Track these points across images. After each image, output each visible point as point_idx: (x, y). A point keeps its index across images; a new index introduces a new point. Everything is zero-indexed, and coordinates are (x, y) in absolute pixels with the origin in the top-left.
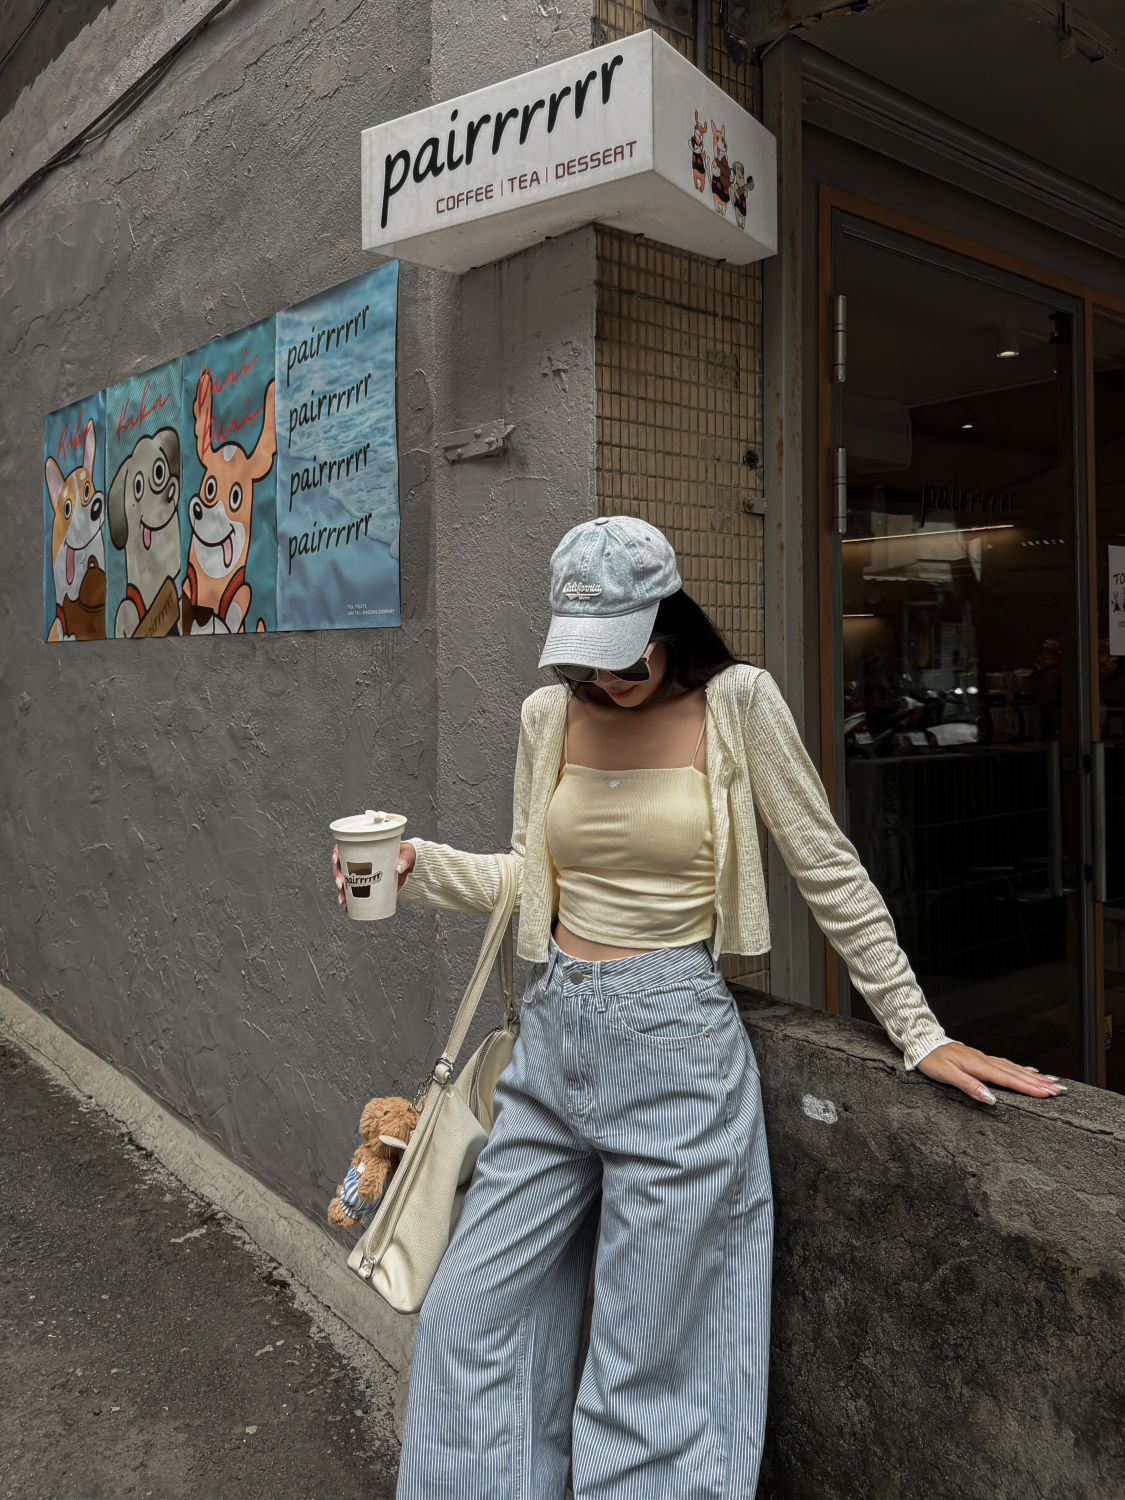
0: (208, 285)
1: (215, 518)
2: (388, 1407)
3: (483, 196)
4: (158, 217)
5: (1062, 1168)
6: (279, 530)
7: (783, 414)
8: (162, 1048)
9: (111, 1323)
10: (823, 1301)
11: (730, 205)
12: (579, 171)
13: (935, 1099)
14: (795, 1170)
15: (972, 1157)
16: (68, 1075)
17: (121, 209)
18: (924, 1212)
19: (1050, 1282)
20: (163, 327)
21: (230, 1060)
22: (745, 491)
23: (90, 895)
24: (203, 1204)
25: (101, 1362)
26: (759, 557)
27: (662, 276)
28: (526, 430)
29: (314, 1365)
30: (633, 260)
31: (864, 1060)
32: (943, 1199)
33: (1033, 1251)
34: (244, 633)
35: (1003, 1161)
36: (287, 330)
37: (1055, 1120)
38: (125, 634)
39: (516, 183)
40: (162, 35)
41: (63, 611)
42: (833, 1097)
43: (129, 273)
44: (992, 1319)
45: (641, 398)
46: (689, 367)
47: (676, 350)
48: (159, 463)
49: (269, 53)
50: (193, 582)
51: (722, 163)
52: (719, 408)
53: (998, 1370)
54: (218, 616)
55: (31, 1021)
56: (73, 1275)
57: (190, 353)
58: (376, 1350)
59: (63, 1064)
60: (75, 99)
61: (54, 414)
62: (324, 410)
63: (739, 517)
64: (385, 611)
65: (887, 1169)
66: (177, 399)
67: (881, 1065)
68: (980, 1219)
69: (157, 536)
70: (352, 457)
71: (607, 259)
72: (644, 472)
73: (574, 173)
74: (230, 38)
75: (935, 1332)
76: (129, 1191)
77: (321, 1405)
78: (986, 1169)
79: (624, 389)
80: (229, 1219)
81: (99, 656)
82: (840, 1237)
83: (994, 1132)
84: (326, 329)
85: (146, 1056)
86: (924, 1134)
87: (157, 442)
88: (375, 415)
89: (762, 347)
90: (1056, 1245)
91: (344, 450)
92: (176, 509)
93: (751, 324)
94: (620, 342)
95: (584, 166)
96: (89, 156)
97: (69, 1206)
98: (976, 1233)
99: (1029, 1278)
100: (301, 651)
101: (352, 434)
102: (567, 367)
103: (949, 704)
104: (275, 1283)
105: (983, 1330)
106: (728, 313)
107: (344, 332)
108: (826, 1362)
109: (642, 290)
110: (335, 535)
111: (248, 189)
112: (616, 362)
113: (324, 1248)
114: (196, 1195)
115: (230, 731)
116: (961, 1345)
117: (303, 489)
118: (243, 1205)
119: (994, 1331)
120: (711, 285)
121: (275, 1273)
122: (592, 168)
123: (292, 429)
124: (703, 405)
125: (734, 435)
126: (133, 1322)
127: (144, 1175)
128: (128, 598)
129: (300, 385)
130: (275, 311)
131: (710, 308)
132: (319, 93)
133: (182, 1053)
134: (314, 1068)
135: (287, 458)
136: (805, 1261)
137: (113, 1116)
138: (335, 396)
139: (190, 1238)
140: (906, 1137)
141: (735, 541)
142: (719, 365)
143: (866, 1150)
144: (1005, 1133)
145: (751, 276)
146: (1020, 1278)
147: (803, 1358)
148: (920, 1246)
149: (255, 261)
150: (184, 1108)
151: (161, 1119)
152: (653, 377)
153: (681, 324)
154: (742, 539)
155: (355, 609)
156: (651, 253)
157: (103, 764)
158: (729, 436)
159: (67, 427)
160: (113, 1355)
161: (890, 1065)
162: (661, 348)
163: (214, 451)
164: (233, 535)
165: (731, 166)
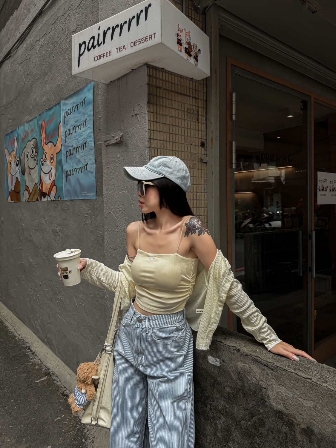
0: (44, 94)
1: (47, 165)
2: (93, 438)
3: (108, 55)
4: (31, 74)
5: (294, 389)
6: (63, 168)
7: (213, 129)
8: (38, 322)
9: (13, 410)
10: (217, 423)
12: (138, 44)
13: (253, 361)
14: (206, 380)
15: (264, 382)
16: (14, 328)
17: (21, 72)
18: (249, 399)
19: (290, 428)
20: (33, 107)
21: (55, 327)
22: (201, 155)
23: (20, 276)
24: (47, 369)
25: (7, 424)
26: (205, 176)
27: (171, 82)
28: (127, 134)
29: (72, 424)
30: (161, 77)
31: (229, 346)
32: (255, 395)
33: (284, 416)
34: (55, 200)
35: (275, 385)
36: (64, 106)
37: (292, 373)
38: (26, 200)
39: (118, 49)
40: (30, 16)
41: (10, 193)
42: (218, 357)
43: (24, 91)
44: (270, 437)
45: (164, 124)
46: (181, 114)
47: (177, 108)
48: (33, 149)
49: (58, 19)
50: (42, 185)
51: (189, 44)
52: (192, 127)
54: (48, 195)
55: (6, 312)
56: (4, 394)
57: (40, 115)
59: (13, 325)
60: (9, 39)
61: (7, 135)
62: (74, 131)
63: (199, 163)
64: (92, 194)
65: (237, 383)
66: (37, 129)
67: (235, 348)
68: (267, 403)
69: (33, 171)
70: (82, 145)
71: (151, 76)
72: (166, 148)
73: (136, 45)
74: (48, 16)
75: (252, 438)
76: (26, 365)
77: (72, 438)
78: (269, 387)
79: (158, 121)
80: (53, 374)
81: (20, 207)
82: (222, 404)
83: (271, 374)
84: (75, 105)
85: (35, 324)
86: (249, 373)
87: (32, 143)
88: (88, 132)
89: (206, 108)
90: (292, 416)
91: (80, 143)
92: (37, 163)
93: (202, 100)
94: (156, 105)
96: (13, 56)
97: (7, 370)
98: (265, 408)
99: (283, 425)
100: (70, 206)
101: (82, 138)
102: (139, 113)
104: (64, 395)
105: (267, 440)
106: (194, 96)
107: (79, 106)
108: (218, 443)
109: (164, 87)
110: (78, 170)
111: (54, 63)
112: (155, 111)
114: (45, 366)
115: (52, 230)
116: (260, 444)
117: (69, 156)
118: (58, 370)
119: (271, 441)
120: (188, 86)
121: (65, 392)
122: (142, 43)
123: (66, 137)
124: (186, 126)
125: (197, 137)
126: (19, 409)
127: (31, 360)
128: (26, 190)
129: (68, 123)
130: (61, 100)
131: (188, 94)
132: (72, 31)
133: (43, 324)
135: (65, 146)
136: (211, 410)
137: (25, 341)
138: (77, 126)
139: (41, 381)
140: (243, 373)
141: (197, 171)
142: (192, 113)
143: (230, 376)
144: (275, 375)
145: (202, 84)
146: (280, 425)
147: (211, 441)
148: (247, 410)
149: (56, 85)
150: (44, 339)
151: (38, 342)
152: (168, 117)
153: (178, 99)
154: (200, 170)
155: (84, 193)
156: (167, 75)
157: (21, 239)
158: (195, 137)
159: (10, 139)
160: (11, 421)
161: (238, 349)
162: (171, 107)
163: (46, 144)
164: (51, 170)
165: (192, 45)
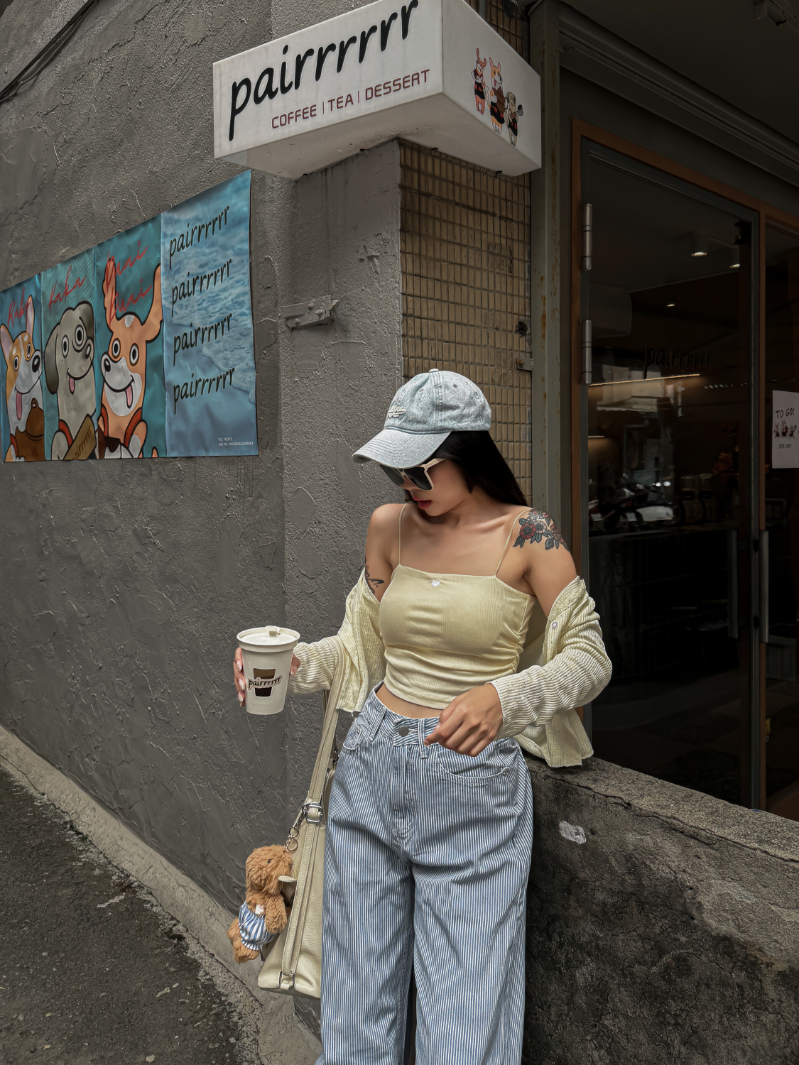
0: (111, 193)
1: (120, 370)
2: (254, 1034)
3: (308, 115)
4: (75, 141)
5: (760, 887)
6: (167, 379)
7: (546, 294)
8: (94, 760)
9: (49, 975)
10: (575, 976)
11: (505, 126)
12: (384, 94)
13: (663, 829)
14: (554, 877)
15: (690, 874)
16: (28, 778)
17: (47, 135)
18: (652, 914)
19: (750, 973)
20: (80, 225)
21: (142, 770)
22: (518, 353)
23: (41, 647)
24: (123, 875)
25: (39, 1008)
26: (528, 404)
27: (453, 182)
28: (348, 304)
29: (200, 1003)
30: (430, 169)
31: (607, 796)
32: (667, 905)
33: (737, 948)
34: (143, 458)
35: (714, 879)
36: (170, 226)
37: (755, 849)
38: (58, 457)
39: (335, 103)
41: (16, 439)
42: (582, 823)
43: (55, 184)
44: (704, 997)
45: (437, 280)
46: (475, 256)
47: (464, 242)
48: (79, 329)
49: (152, 11)
50: (105, 419)
51: (498, 93)
52: (498, 288)
53: (708, 1036)
54: (124, 445)
55: (2, 737)
56: (21, 937)
57: (100, 245)
58: (247, 988)
59: (24, 769)
60: (13, 50)
61: (4, 291)
62: (197, 288)
63: (513, 372)
64: (246, 444)
65: (623, 881)
66: (91, 280)
67: (620, 801)
68: (696, 922)
69: (79, 384)
70: (219, 324)
71: (408, 168)
72: (440, 338)
73: (381, 95)
75: (660, 1004)
76: (68, 867)
77: (204, 1035)
78: (701, 884)
79: (424, 273)
80: (140, 887)
81: (41, 473)
82: (587, 930)
83: (707, 856)
84: (198, 224)
85: (83, 765)
86: (653, 855)
87: (77, 313)
88: (236, 291)
89: (530, 241)
90: (754, 945)
91: (213, 319)
92: (92, 364)
93: (521, 223)
94: (420, 235)
95: (388, 90)
96: (24, 94)
97: (22, 881)
98: (692, 932)
99: (733, 968)
100: (185, 472)
101: (219, 306)
102: (378, 254)
103: (651, 493)
104: (174, 937)
105: (697, 1005)
106: (504, 214)
107: (211, 227)
108: (577, 1021)
109: (437, 194)
110: (207, 384)
111: (139, 118)
112: (417, 250)
113: (210, 910)
114: (118, 869)
115: (135, 531)
116: (680, 1015)
117: (183, 348)
118: (152, 876)
119: (706, 1007)
120: (490, 191)
121: (174, 928)
122: (394, 91)
123: (174, 302)
124: (485, 286)
125: (509, 310)
126: (65, 973)
127: (80, 854)
128: (60, 430)
129: (179, 268)
130: (160, 211)
131: (491, 210)
132: (191, 41)
133: (108, 764)
134: (202, 779)
135: (171, 324)
136: (561, 945)
137: (59, 808)
138: (205, 277)
139: (112, 903)
140: (639, 857)
141: (510, 392)
142: (498, 255)
143: (608, 865)
144: (716, 857)
145: (521, 186)
146: (726, 968)
147: (559, 1017)
148: (649, 939)
149: (146, 173)
150: (111, 802)
151: (95, 811)
152: (446, 263)
153: (468, 222)
154: (515, 389)
155: (224, 441)
156: (444, 163)
157: (46, 553)
158: (505, 310)
159: (14, 301)
160: (48, 1002)
161: (627, 802)
162: (452, 240)
163: (118, 319)
164: (132, 384)
165: (505, 95)
